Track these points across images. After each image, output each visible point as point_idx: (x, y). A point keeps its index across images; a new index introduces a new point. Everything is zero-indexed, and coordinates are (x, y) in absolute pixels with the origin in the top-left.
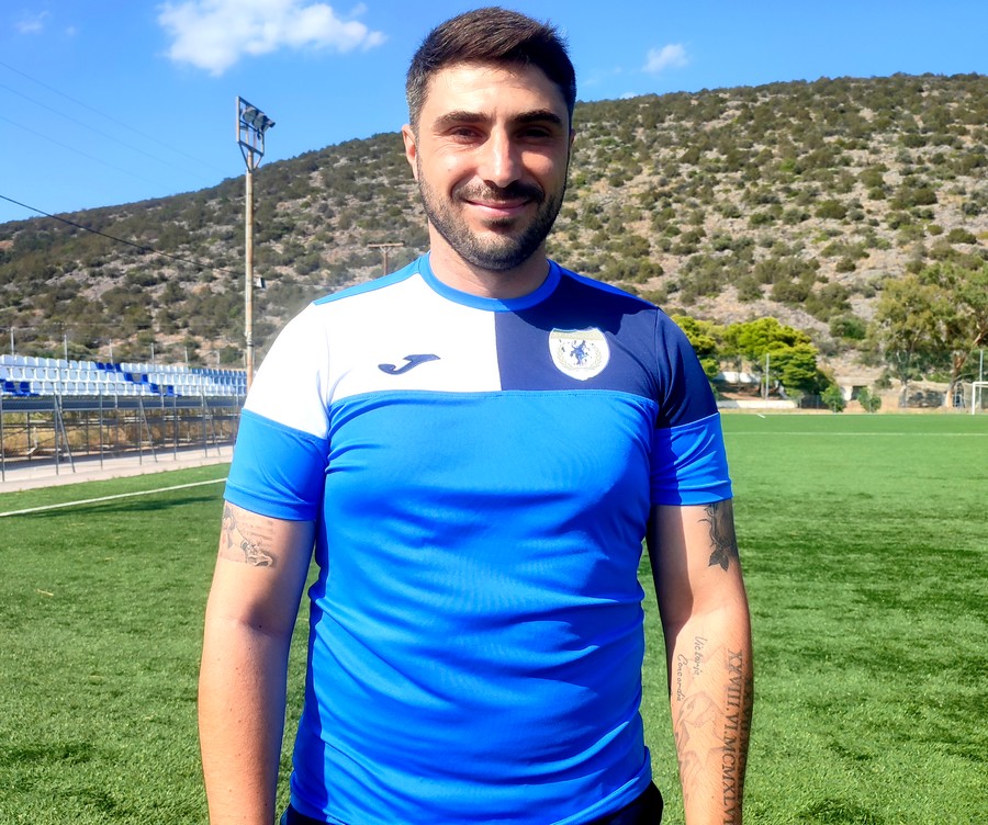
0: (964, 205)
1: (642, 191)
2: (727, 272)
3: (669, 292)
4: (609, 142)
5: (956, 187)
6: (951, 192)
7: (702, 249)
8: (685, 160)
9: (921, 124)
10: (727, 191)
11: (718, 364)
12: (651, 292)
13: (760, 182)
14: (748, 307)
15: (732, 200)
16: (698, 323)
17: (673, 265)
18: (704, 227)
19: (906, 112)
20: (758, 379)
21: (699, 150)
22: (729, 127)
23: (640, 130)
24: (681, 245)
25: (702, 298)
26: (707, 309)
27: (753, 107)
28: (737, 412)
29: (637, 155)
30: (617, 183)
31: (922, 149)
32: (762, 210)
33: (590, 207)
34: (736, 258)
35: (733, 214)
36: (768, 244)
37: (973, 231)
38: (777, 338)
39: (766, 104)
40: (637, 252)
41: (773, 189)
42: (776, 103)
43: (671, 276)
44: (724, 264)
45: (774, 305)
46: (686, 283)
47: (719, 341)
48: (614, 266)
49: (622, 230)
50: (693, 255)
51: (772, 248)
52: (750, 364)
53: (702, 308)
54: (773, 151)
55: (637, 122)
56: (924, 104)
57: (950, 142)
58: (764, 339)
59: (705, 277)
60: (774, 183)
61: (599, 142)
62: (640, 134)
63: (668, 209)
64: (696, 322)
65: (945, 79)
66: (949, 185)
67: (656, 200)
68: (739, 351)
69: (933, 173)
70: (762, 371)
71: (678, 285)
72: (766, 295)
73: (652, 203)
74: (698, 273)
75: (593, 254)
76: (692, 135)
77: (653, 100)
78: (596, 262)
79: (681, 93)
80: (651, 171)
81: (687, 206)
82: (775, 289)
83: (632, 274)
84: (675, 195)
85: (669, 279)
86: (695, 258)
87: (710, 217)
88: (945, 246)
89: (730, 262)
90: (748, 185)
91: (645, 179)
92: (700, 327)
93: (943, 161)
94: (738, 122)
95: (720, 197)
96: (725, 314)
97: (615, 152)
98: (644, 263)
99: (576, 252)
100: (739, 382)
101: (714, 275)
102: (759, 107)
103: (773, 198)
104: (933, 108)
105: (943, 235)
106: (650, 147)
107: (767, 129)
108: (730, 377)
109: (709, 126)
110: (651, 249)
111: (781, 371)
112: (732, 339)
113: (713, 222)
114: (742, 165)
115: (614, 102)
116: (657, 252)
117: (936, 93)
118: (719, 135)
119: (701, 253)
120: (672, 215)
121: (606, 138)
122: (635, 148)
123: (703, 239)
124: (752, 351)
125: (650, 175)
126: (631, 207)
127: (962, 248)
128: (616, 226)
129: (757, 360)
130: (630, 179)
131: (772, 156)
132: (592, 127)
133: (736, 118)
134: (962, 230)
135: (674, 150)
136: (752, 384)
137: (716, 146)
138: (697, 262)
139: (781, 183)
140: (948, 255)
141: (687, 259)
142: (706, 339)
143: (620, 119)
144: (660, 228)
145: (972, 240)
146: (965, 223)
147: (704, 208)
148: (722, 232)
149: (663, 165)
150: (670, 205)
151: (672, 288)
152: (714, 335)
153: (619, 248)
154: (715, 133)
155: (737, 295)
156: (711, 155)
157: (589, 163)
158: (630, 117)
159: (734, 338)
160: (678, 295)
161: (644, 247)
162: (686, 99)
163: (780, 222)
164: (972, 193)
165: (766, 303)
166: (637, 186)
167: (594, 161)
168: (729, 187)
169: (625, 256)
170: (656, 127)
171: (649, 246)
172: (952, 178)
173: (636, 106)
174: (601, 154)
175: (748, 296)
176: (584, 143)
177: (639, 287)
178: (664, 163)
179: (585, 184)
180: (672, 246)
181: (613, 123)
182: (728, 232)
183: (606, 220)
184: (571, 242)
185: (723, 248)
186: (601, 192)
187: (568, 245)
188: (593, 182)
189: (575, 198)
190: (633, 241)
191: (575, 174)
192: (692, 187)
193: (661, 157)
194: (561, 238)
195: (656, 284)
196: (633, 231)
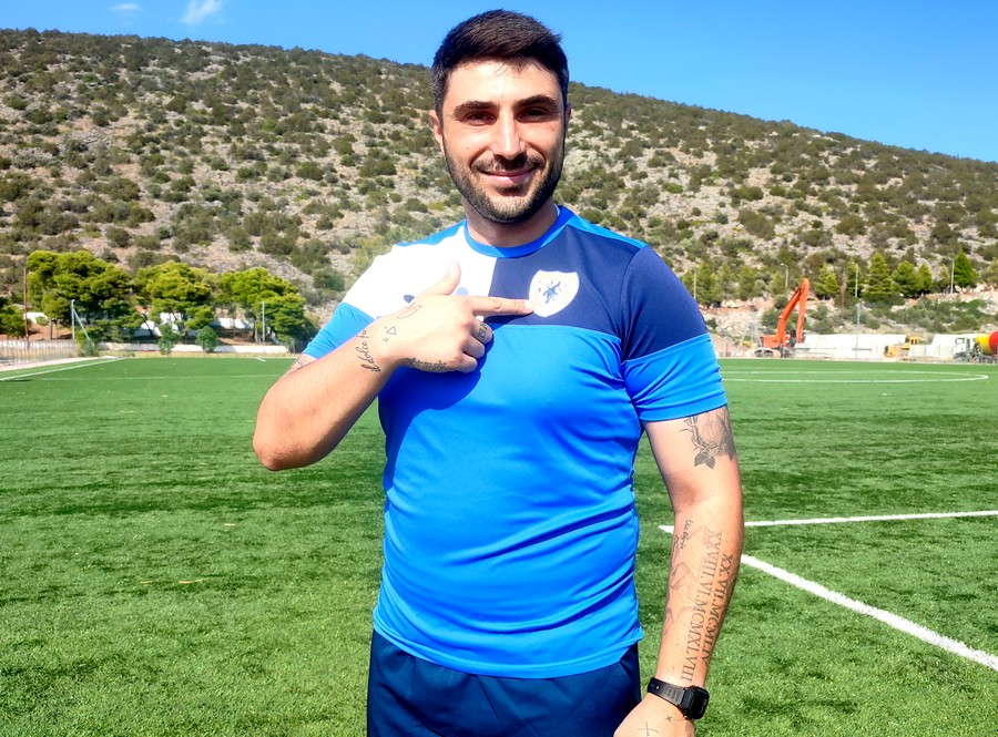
0: (417, 178)
1: (128, 134)
2: (217, 222)
3: (162, 238)
4: (91, 79)
5: (411, 162)
6: (407, 166)
7: (192, 197)
8: (171, 107)
9: (381, 103)
10: (214, 143)
11: (213, 309)
12: (143, 237)
13: (245, 138)
14: (239, 256)
15: (219, 152)
16: (193, 269)
17: (164, 212)
18: (194, 176)
19: (369, 91)
20: (252, 326)
21: (186, 99)
22: (213, 80)
23: (124, 71)
24: (172, 192)
25: (194, 245)
26: (200, 257)
27: (236, 65)
28: (234, 356)
29: (121, 96)
30: (101, 121)
31: (383, 126)
32: (248, 165)
33: (73, 144)
34: (226, 210)
35: (221, 166)
36: (255, 198)
37: (425, 201)
38: (267, 287)
39: (248, 64)
40: (126, 195)
41: (257, 146)
42: (257, 64)
43: (163, 222)
44: (214, 215)
45: (262, 256)
46: (179, 230)
47: (214, 289)
48: (103, 208)
49: (109, 172)
50: (184, 203)
51: (259, 203)
52: (244, 311)
53: (195, 256)
54: (256, 110)
55: (120, 62)
56: (383, 85)
57: (405, 122)
58: (256, 288)
59: (196, 225)
60: (258, 140)
61: (79, 77)
62: (123, 74)
63: (156, 154)
64: (191, 268)
65: (399, 66)
66: (404, 160)
67: (144, 145)
68: (233, 298)
69: (392, 148)
70: (255, 318)
71: (171, 231)
72: (255, 246)
73: (139, 147)
74: (189, 222)
75: (79, 194)
76: (178, 83)
77: (135, 41)
78: (83, 202)
79: (164, 39)
80: (137, 114)
81: (176, 154)
82: (263, 241)
83: (123, 217)
84: (163, 142)
85: (162, 225)
86: (186, 206)
87: (198, 167)
88: (404, 212)
89: (220, 212)
90: (234, 139)
91: (130, 122)
92: (196, 274)
93: (400, 138)
94: (221, 77)
95: (208, 148)
96: (217, 263)
97: (97, 89)
98: (134, 207)
99: (60, 190)
100: (234, 328)
101: (205, 224)
102: (241, 66)
103: (258, 155)
104: (390, 90)
105: (402, 203)
106: (134, 90)
107: (250, 88)
108: (226, 323)
109: (194, 77)
110: (140, 194)
111: (273, 318)
112: (227, 287)
113: (202, 172)
114: (227, 120)
115: (94, 37)
116: (148, 197)
117: (392, 77)
118: (205, 87)
119: (192, 201)
120: (160, 161)
121: (87, 73)
122: (118, 88)
123: (193, 188)
124: (246, 299)
125: (136, 118)
126: (118, 149)
127: (417, 215)
128: (102, 166)
129: (250, 307)
130: (116, 120)
131: (255, 115)
132: (72, 60)
133: (220, 73)
134: (416, 200)
135: (159, 96)
136: (247, 330)
137: (201, 98)
138: (188, 210)
139: (265, 141)
140: (407, 221)
141: (178, 206)
142: (202, 286)
143: (101, 56)
144: (149, 173)
145: (424, 209)
146: (419, 194)
147: (192, 157)
148: (211, 182)
149: (149, 110)
150: (158, 151)
151: (165, 235)
152: (209, 282)
153: (107, 190)
154: (198, 84)
155: (228, 244)
156: (198, 106)
157: (70, 98)
158: (112, 56)
159: (228, 286)
160: (171, 241)
161: (133, 191)
162: (169, 46)
163: (265, 178)
164: (423, 168)
165: (255, 254)
166: (123, 128)
167: (75, 96)
168: (216, 139)
169: (115, 199)
170: (140, 70)
171: (139, 191)
172: (407, 154)
173: (118, 45)
174: (82, 89)
175: (238, 246)
176: (62, 75)
177: (131, 231)
178: (150, 108)
179: (66, 119)
180: (162, 193)
181: (94, 59)
182: (217, 183)
183: (92, 160)
184: (54, 179)
185: (212, 199)
186: (84, 130)
187: (50, 181)
188: (75, 118)
189: (56, 133)
190: (122, 184)
191: (54, 108)
192: (180, 136)
193: (146, 101)
194: (41, 172)
195: (147, 229)
196: (121, 174)
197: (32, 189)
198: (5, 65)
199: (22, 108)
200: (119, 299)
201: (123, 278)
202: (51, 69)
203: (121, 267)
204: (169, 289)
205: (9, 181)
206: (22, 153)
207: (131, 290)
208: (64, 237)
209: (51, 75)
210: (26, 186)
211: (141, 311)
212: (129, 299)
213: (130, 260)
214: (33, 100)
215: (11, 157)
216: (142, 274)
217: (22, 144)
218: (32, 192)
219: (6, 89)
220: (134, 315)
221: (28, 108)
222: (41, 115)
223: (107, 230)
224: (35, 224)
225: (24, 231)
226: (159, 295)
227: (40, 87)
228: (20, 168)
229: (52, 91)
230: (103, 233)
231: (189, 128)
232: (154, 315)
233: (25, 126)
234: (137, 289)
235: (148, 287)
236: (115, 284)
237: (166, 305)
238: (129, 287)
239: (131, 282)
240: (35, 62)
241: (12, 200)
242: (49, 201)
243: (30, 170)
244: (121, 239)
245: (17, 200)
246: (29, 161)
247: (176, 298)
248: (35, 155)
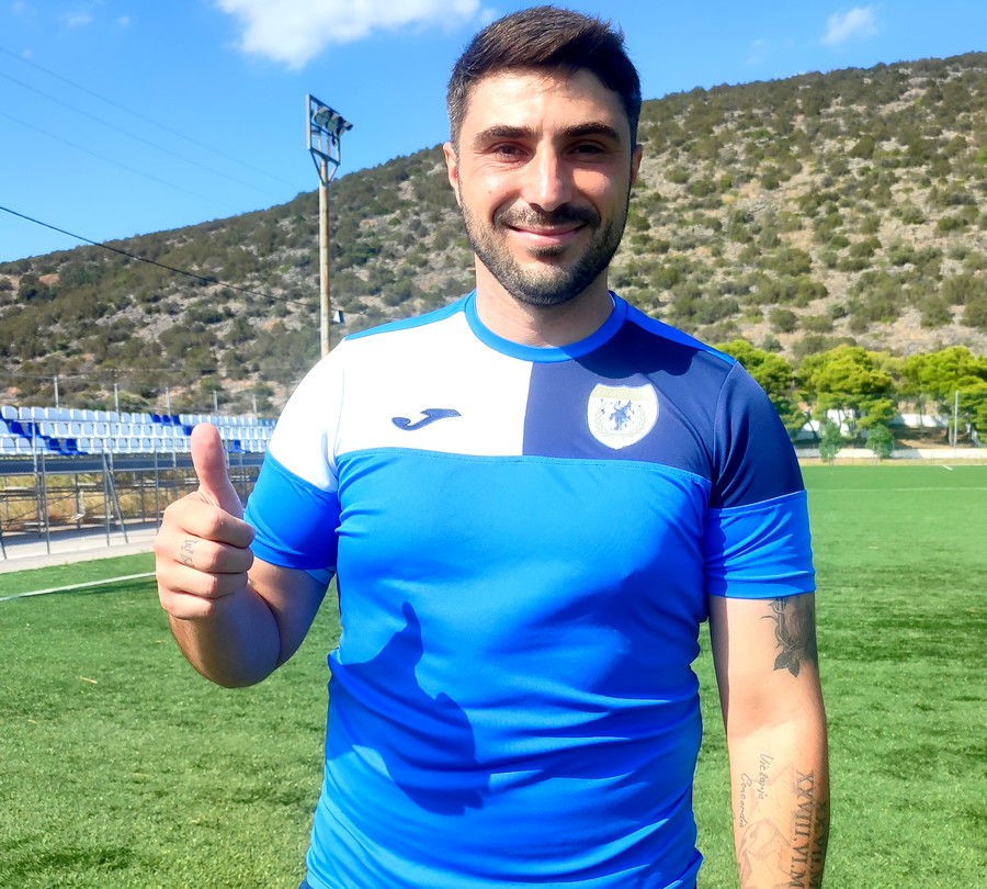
1: (802, 194)
2: (908, 291)
3: (836, 318)
4: (761, 134)
7: (876, 263)
8: (855, 153)
10: (908, 190)
11: (896, 405)
12: (813, 318)
13: (950, 178)
14: (934, 334)
15: (915, 201)
16: (871, 354)
17: (840, 284)
18: (879, 236)
20: (945, 423)
21: (874, 139)
22: (912, 110)
23: (800, 118)
24: (850, 259)
25: (875, 324)
26: (882, 338)
27: (942, 84)
28: (918, 463)
30: (771, 184)
32: (952, 212)
33: (737, 215)
34: (919, 274)
35: (916, 218)
36: (960, 255)
38: (969, 372)
39: (959, 80)
40: (795, 269)
41: (967, 186)
42: (971, 79)
43: (837, 298)
44: (903, 282)
45: (967, 331)
46: (857, 305)
47: (897, 377)
48: (768, 287)
49: (777, 242)
50: (865, 271)
51: (965, 261)
52: (936, 404)
53: (876, 337)
54: (967, 139)
55: (796, 108)
58: (953, 373)
59: (879, 298)
60: (968, 178)
61: (747, 135)
62: (799, 123)
63: (834, 214)
64: (868, 353)
67: (819, 205)
68: (921, 388)
70: (950, 412)
71: (847, 308)
72: (956, 319)
73: (814, 208)
75: (741, 272)
76: (865, 122)
77: (816, 79)
78: (745, 282)
79: (850, 70)
80: (812, 169)
81: (858, 211)
82: (968, 311)
83: (789, 296)
84: (843, 197)
85: (836, 302)
86: (867, 275)
87: (886, 223)
89: (911, 278)
90: (935, 182)
91: (806, 177)
92: (874, 360)
94: (922, 103)
95: (900, 198)
96: (904, 344)
97: (768, 146)
98: (804, 282)
99: (720, 271)
100: (922, 426)
101: (891, 295)
102: (949, 84)
103: (966, 198)
106: (811, 139)
107: (960, 111)
108: (911, 420)
109: (885, 110)
110: (812, 265)
111: (975, 412)
112: (913, 374)
113: (890, 229)
114: (927, 157)
115: (767, 84)
116: (821, 268)
118: (899, 120)
119: (875, 268)
120: (839, 222)
121: (758, 129)
122: (793, 140)
123: (877, 251)
124: (938, 389)
125: (811, 173)
126: (788, 214)
128: (769, 236)
129: (944, 399)
130: (787, 179)
131: (965, 145)
132: (740, 116)
133: (920, 99)
135: (842, 141)
136: (938, 429)
137: (894, 135)
138: (870, 280)
139: (977, 178)
141: (857, 276)
142: (881, 374)
143: (774, 105)
144: (824, 238)
147: (879, 212)
148: (901, 241)
149: (828, 161)
150: (836, 210)
151: (839, 313)
152: (890, 369)
153: (773, 264)
154: (894, 119)
155: (919, 319)
156: (888, 146)
157: (736, 161)
158: (786, 102)
159: (915, 372)
160: (846, 321)
161: (804, 263)
162: (857, 77)
163: (975, 227)
165: (957, 329)
166: (795, 188)
167: (742, 158)
168: (911, 185)
169: (781, 274)
170: (819, 113)
171: (811, 262)
173: (795, 88)
174: (750, 149)
175: (934, 320)
176: (729, 136)
177: (798, 312)
178: (829, 158)
179: (730, 186)
180: (839, 261)
181: (766, 109)
182: (910, 241)
183: (757, 231)
184: (714, 259)
185: (902, 262)
186: (751, 197)
187: (710, 262)
188: (741, 184)
189: (719, 204)
190: (791, 256)
191: (719, 175)
192: (864, 187)
193: (825, 151)
194: (702, 253)
195: (819, 307)
196: (790, 244)
197: (690, 272)
198: (668, 134)
199: (684, 180)
200: (779, 395)
201: (785, 369)
202: (717, 130)
203: (785, 356)
204: (840, 379)
205: (667, 266)
206: (682, 232)
207: (793, 383)
208: (722, 325)
209: (716, 137)
210: (684, 270)
211: (804, 408)
212: (791, 395)
213: (795, 348)
214: (696, 170)
215: (670, 239)
216: (808, 363)
217: (682, 223)
218: (690, 277)
219: (668, 161)
220: (795, 414)
221: (691, 180)
222: (704, 186)
223: (770, 313)
224: (691, 313)
225: (679, 322)
226: (827, 388)
227: (704, 153)
228: (679, 250)
229: (717, 156)
230: (766, 317)
231: (876, 176)
232: (819, 413)
233: (686, 202)
234: (800, 382)
235: (812, 379)
236: (775, 378)
237: (835, 400)
238: (791, 380)
239: (794, 374)
240: (700, 126)
241: (668, 287)
242: (708, 285)
243: (690, 252)
244: (787, 323)
245: (674, 287)
246: (688, 241)
247: (848, 391)
248: (695, 233)
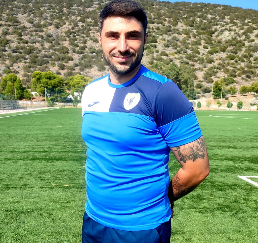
0: (165, 44)
1: (66, 31)
2: (94, 61)
3: (75, 67)
4: (54, 12)
5: (163, 38)
6: (161, 39)
7: (86, 52)
8: (80, 21)
9: (153, 17)
10: (94, 33)
12: (69, 66)
14: (101, 73)
15: (96, 36)
16: (85, 77)
17: (76, 57)
18: (87, 45)
19: (149, 12)
21: (85, 18)
22: (95, 11)
23: (65, 9)
24: (79, 50)
25: (86, 69)
26: (88, 73)
27: (102, 5)
29: (64, 18)
30: (57, 27)
31: (153, 25)
33: (48, 35)
34: (97, 56)
35: (96, 41)
37: (167, 52)
40: (64, 52)
43: (76, 61)
44: (93, 58)
46: (81, 64)
48: (57, 56)
49: (59, 44)
50: (83, 54)
53: (86, 73)
55: (64, 6)
56: (154, 10)
57: (161, 23)
59: (87, 62)
61: (50, 12)
62: (65, 10)
63: (74, 38)
64: (84, 77)
65: (160, 2)
66: (161, 37)
67: (71, 34)
69: (156, 33)
71: (78, 64)
72: (107, 69)
73: (69, 35)
74: (85, 61)
75: (49, 52)
76: (82, 12)
78: (51, 55)
80: (69, 24)
81: (81, 37)
83: (63, 59)
84: (77, 33)
86: (84, 55)
87: (88, 41)
88: (159, 57)
89: (95, 57)
91: (67, 26)
92: (86, 79)
93: (159, 29)
94: (97, 9)
95: (92, 35)
96: (94, 75)
97: (56, 16)
98: (67, 56)
99: (43, 51)
101: (90, 62)
102: (104, 5)
104: (157, 12)
105: (159, 53)
106: (68, 15)
109: (88, 10)
110: (69, 51)
113: (89, 43)
116: (71, 52)
117: (157, 7)
118: (91, 13)
119: (86, 54)
120: (76, 40)
121: (53, 10)
122: (63, 15)
123: (86, 49)
126: (62, 36)
127: (164, 57)
128: (57, 42)
130: (62, 26)
132: (48, 6)
133: (97, 8)
134: (164, 52)
135: (76, 17)
137: (90, 17)
138: (84, 57)
140: (160, 59)
141: (81, 55)
143: (58, 4)
144: (72, 44)
145: (167, 55)
146: (165, 50)
147: (86, 38)
148: (92, 47)
150: (75, 36)
151: (76, 65)
153: (58, 50)
154: (90, 12)
155: (97, 69)
156: (89, 20)
157: (47, 19)
158: (61, 4)
160: (78, 68)
161: (67, 50)
164: (167, 40)
165: (107, 72)
166: (64, 29)
167: (49, 18)
168: (95, 31)
169: (60, 53)
170: (70, 8)
171: (69, 50)
172: (162, 35)
174: (51, 16)
175: (101, 69)
176: (45, 11)
177: (65, 64)
178: (73, 21)
179: (46, 26)
180: (76, 51)
181: (56, 5)
182: (95, 47)
183: (54, 40)
184: (41, 47)
185: (93, 53)
186: (51, 30)
187: (40, 48)
188: (49, 26)
189: (42, 31)
190: (63, 48)
191: (42, 22)
192: (83, 31)
193: (72, 19)
194: (38, 45)
195: (71, 63)
196: (63, 45)
197: (35, 50)
198: (27, 8)
199: (32, 23)
200: (61, 88)
201: (62, 80)
202: (42, 9)
203: (62, 76)
204: (77, 84)
205: (28, 48)
206: (32, 38)
207: (65, 84)
208: (44, 66)
209: (41, 11)
210: (33, 50)
211: (68, 91)
212: (64, 88)
213: (65, 74)
214: (36, 20)
215: (29, 40)
216: (68, 79)
217: (32, 35)
218: (34, 52)
219: (27, 16)
220: (65, 93)
221: (34, 23)
222: (38, 25)
223: (58, 64)
224: (35, 62)
225: (32, 64)
226: (74, 86)
227: (38, 15)
228: (31, 43)
229: (42, 17)
230: (56, 65)
231: (86, 28)
232: (72, 93)
233: (33, 29)
234: (67, 84)
235: (70, 83)
236: (60, 82)
237: (76, 90)
238: (64, 83)
239: (65, 82)
240: (37, 7)
241: (28, 54)
242: (40, 54)
243: (34, 44)
244: (62, 67)
245: (30, 54)
246: (34, 41)
247: (80, 87)
248: (36, 39)
